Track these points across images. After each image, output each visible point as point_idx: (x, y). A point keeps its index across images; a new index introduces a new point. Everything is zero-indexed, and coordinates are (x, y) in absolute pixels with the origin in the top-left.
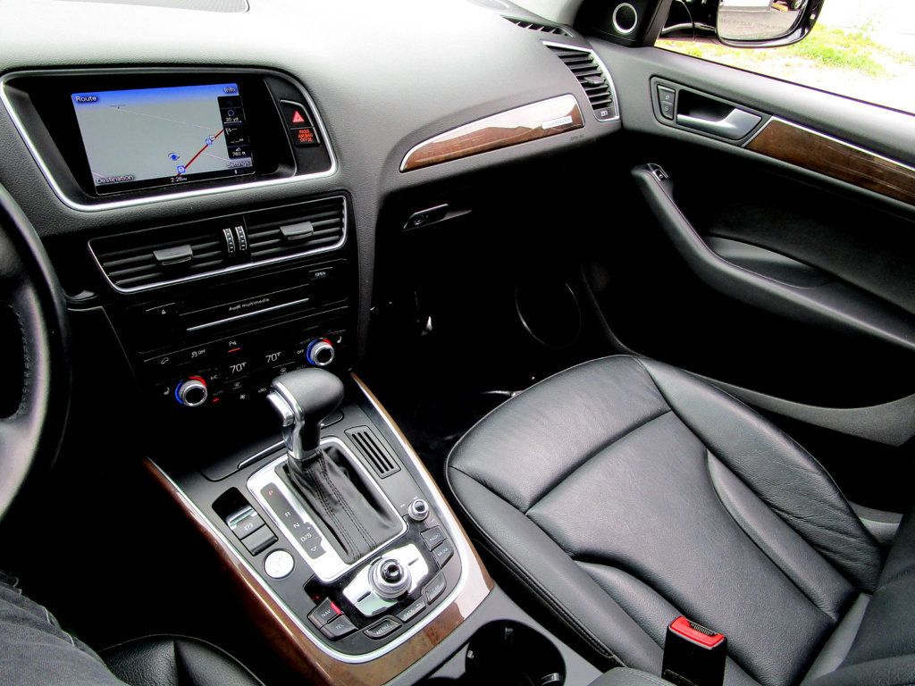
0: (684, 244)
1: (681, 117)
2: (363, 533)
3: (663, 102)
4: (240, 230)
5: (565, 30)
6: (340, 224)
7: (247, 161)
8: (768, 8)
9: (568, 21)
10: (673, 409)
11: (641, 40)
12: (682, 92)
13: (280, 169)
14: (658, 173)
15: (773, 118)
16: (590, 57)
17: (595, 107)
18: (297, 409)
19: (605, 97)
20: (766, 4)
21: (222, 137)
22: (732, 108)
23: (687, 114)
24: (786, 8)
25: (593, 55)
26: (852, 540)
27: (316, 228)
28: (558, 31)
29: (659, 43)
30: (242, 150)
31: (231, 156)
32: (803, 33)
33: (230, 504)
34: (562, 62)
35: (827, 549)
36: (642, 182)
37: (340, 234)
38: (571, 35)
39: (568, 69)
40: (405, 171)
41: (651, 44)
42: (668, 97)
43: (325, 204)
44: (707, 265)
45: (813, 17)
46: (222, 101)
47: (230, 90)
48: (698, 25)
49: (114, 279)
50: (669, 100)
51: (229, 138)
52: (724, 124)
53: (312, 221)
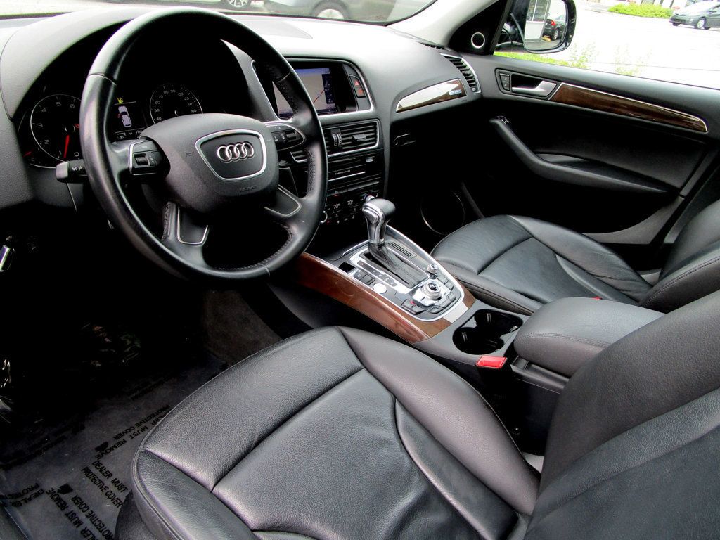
0: (524, 156)
1: (514, 88)
2: (413, 278)
3: (504, 82)
4: (339, 135)
5: (446, 48)
6: (376, 136)
7: (333, 105)
8: (539, 40)
9: (446, 44)
10: (533, 236)
11: (487, 52)
12: (513, 75)
13: (347, 109)
14: (504, 120)
15: (562, 83)
16: (461, 61)
17: (470, 86)
18: (381, 214)
19: (473, 81)
20: (539, 38)
21: (324, 93)
22: (540, 81)
23: (516, 86)
24: (549, 40)
25: (463, 60)
26: (636, 283)
27: (368, 137)
28: (443, 49)
29: (496, 53)
30: (332, 99)
31: (327, 103)
32: (566, 45)
33: (347, 267)
34: (451, 63)
35: (623, 290)
36: (497, 126)
37: (375, 141)
38: (450, 50)
39: (455, 67)
40: (398, 112)
41: (492, 53)
42: (506, 79)
43: (369, 126)
44: (538, 165)
45: (570, 36)
46: (323, 76)
47: (326, 71)
48: (515, 43)
49: (294, 155)
50: (506, 80)
51: (326, 94)
52: (537, 90)
53: (365, 133)
